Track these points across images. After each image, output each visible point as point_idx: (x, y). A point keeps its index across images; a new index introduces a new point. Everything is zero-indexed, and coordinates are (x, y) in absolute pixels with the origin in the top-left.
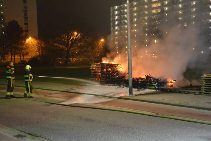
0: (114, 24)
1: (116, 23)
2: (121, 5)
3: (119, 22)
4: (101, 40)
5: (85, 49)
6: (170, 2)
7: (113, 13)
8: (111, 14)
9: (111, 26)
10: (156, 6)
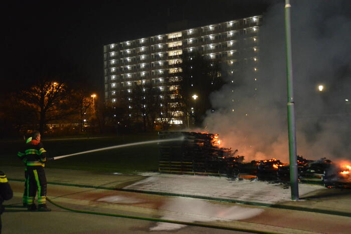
0: (109, 70)
1: (113, 69)
2: (121, 43)
3: (118, 68)
4: (92, 96)
5: (71, 109)
6: (196, 40)
7: (108, 55)
8: (105, 56)
9: (105, 75)
10: (175, 46)
